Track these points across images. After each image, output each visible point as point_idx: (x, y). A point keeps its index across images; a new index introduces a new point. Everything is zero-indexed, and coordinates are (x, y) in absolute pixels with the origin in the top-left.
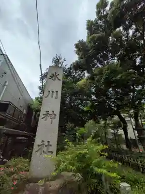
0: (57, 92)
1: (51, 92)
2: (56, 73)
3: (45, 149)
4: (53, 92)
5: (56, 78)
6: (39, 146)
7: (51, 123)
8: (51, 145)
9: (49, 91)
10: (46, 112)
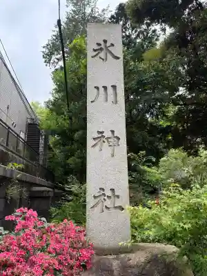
0: (114, 87)
1: (102, 90)
2: (105, 41)
3: (108, 203)
4: (105, 88)
5: (109, 55)
6: (95, 197)
7: (113, 156)
8: (118, 197)
9: (97, 88)
10: (99, 132)
